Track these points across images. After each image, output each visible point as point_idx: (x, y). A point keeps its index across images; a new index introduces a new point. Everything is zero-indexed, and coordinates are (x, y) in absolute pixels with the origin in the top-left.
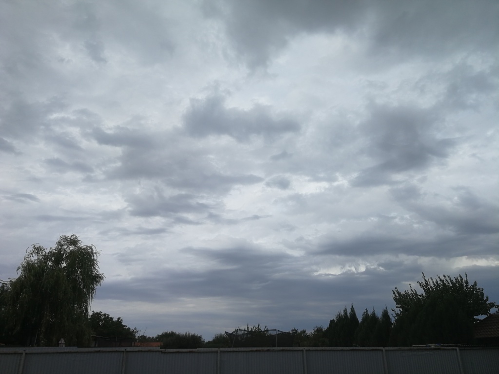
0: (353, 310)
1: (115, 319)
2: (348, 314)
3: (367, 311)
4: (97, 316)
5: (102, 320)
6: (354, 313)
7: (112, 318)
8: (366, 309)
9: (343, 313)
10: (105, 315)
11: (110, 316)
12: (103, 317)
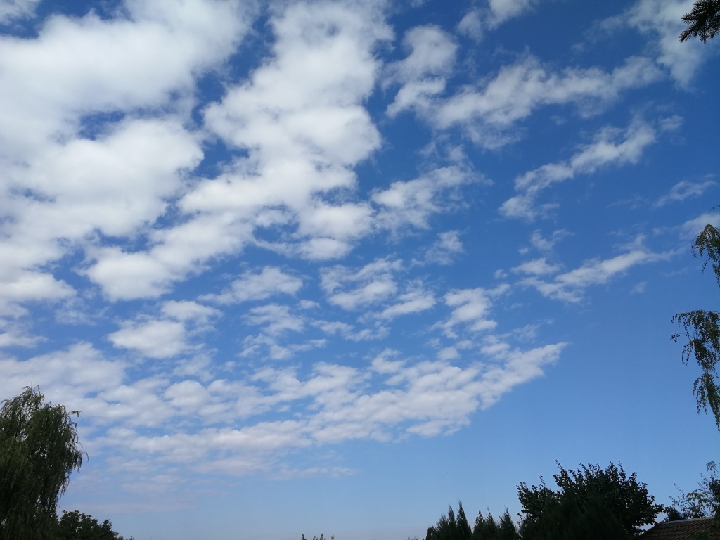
0: (462, 513)
1: (100, 523)
2: (456, 520)
3: (481, 515)
4: (71, 518)
5: (78, 524)
6: (464, 517)
7: (95, 521)
8: (480, 513)
9: (447, 517)
10: (84, 516)
11: (92, 518)
12: (80, 520)
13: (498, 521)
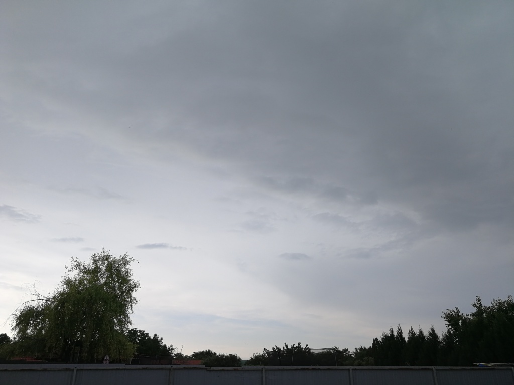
1: (151, 336)
2: (395, 333)
3: (412, 329)
6: (401, 331)
11: (145, 333)
12: (139, 334)
13: (426, 334)
